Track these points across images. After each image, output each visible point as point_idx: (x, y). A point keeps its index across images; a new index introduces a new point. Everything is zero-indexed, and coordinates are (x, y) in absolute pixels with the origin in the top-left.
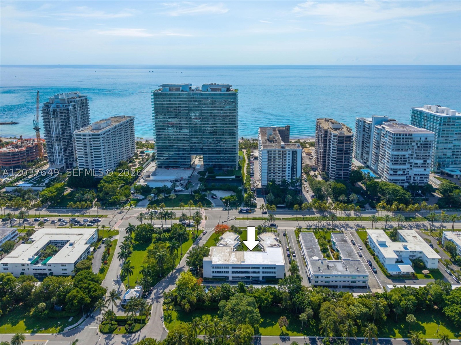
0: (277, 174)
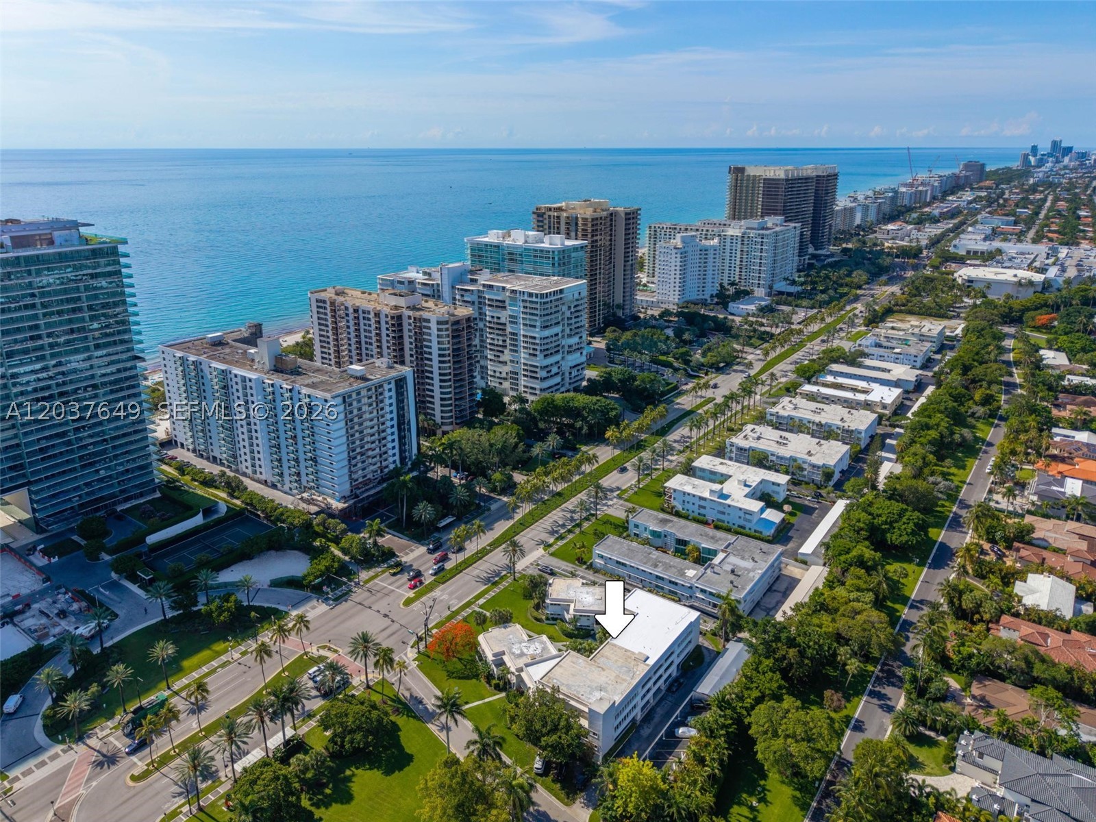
0: (370, 453)
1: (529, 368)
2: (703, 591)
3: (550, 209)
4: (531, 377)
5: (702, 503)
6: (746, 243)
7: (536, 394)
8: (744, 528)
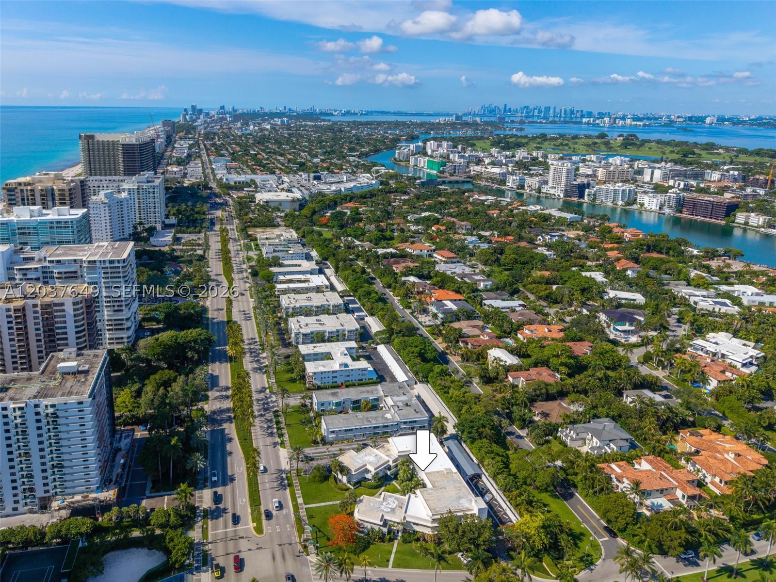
1: (113, 323)
2: (405, 423)
3: (20, 184)
4: (116, 329)
5: (335, 375)
6: (141, 193)
7: (123, 343)
8: (361, 380)
